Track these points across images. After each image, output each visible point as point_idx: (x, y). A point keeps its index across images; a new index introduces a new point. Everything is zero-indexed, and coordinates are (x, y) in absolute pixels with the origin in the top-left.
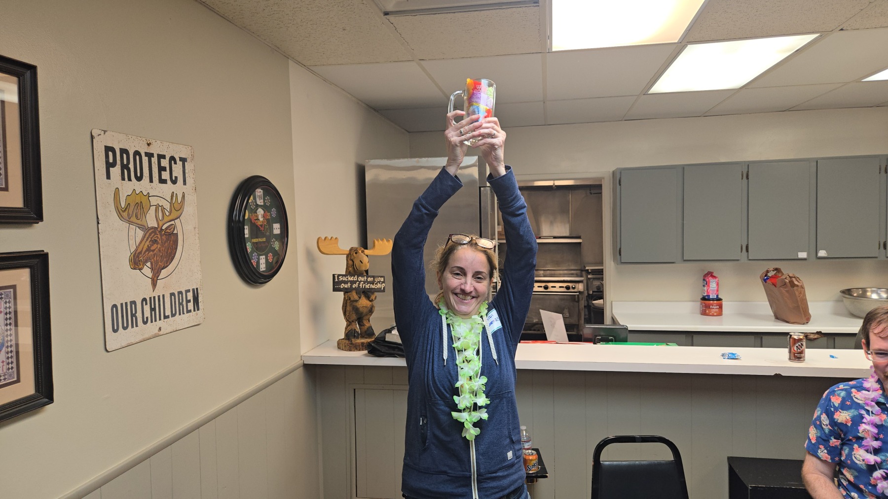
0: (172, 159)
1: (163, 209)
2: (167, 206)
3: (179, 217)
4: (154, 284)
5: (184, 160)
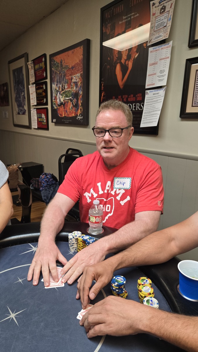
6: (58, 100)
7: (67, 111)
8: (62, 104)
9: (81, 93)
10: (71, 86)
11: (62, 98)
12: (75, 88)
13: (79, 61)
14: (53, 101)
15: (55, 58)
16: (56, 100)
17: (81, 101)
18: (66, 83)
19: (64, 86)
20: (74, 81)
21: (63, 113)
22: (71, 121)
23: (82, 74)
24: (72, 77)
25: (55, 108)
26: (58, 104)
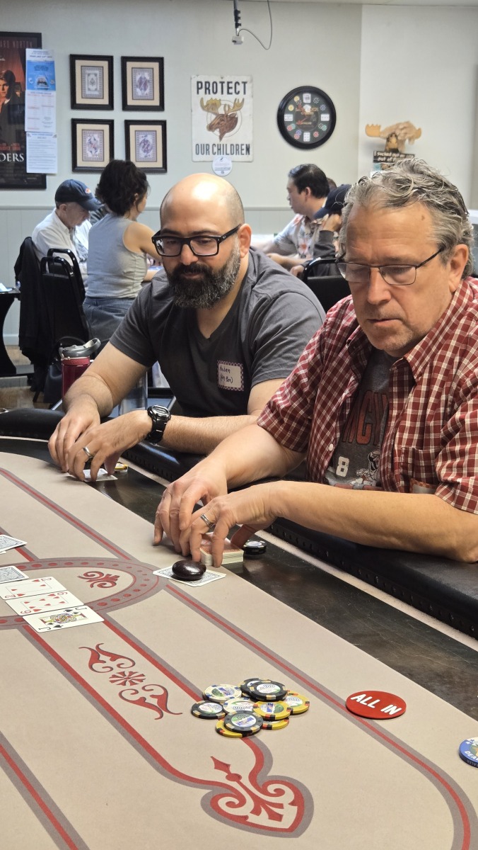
0: (237, 83)
1: (229, 106)
2: (232, 105)
3: (239, 110)
4: (221, 138)
5: (245, 83)
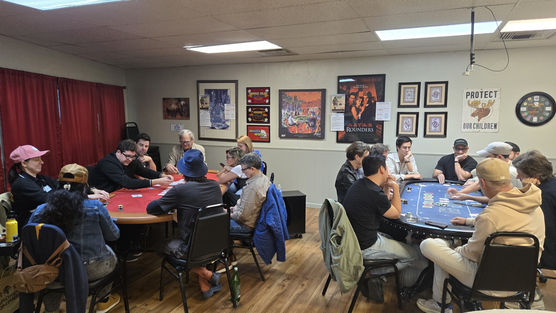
0: (491, 92)
3: (491, 105)
5: (496, 92)
6: (290, 122)
7: (301, 130)
8: (295, 124)
9: (319, 119)
10: (308, 113)
11: (295, 120)
12: (312, 115)
13: (317, 100)
14: (283, 121)
15: (287, 93)
16: (288, 121)
17: (319, 124)
18: (301, 110)
19: (299, 112)
20: (311, 111)
21: (297, 131)
22: (307, 136)
23: (320, 108)
24: (308, 109)
25: (285, 126)
26: (289, 124)
